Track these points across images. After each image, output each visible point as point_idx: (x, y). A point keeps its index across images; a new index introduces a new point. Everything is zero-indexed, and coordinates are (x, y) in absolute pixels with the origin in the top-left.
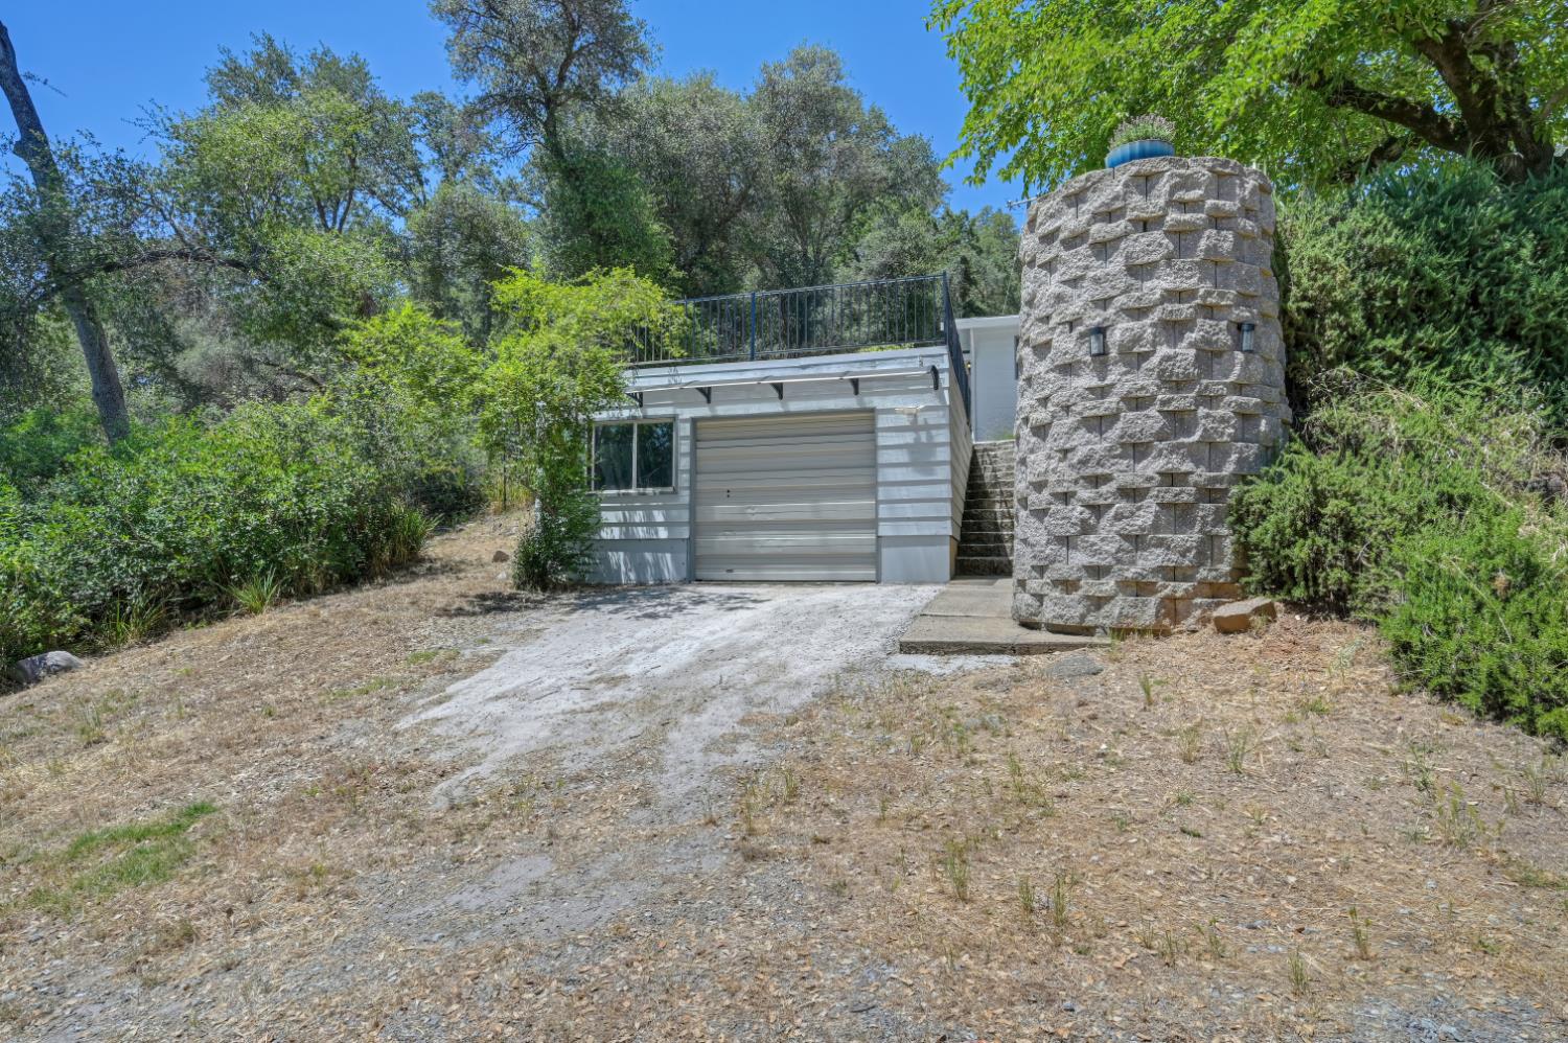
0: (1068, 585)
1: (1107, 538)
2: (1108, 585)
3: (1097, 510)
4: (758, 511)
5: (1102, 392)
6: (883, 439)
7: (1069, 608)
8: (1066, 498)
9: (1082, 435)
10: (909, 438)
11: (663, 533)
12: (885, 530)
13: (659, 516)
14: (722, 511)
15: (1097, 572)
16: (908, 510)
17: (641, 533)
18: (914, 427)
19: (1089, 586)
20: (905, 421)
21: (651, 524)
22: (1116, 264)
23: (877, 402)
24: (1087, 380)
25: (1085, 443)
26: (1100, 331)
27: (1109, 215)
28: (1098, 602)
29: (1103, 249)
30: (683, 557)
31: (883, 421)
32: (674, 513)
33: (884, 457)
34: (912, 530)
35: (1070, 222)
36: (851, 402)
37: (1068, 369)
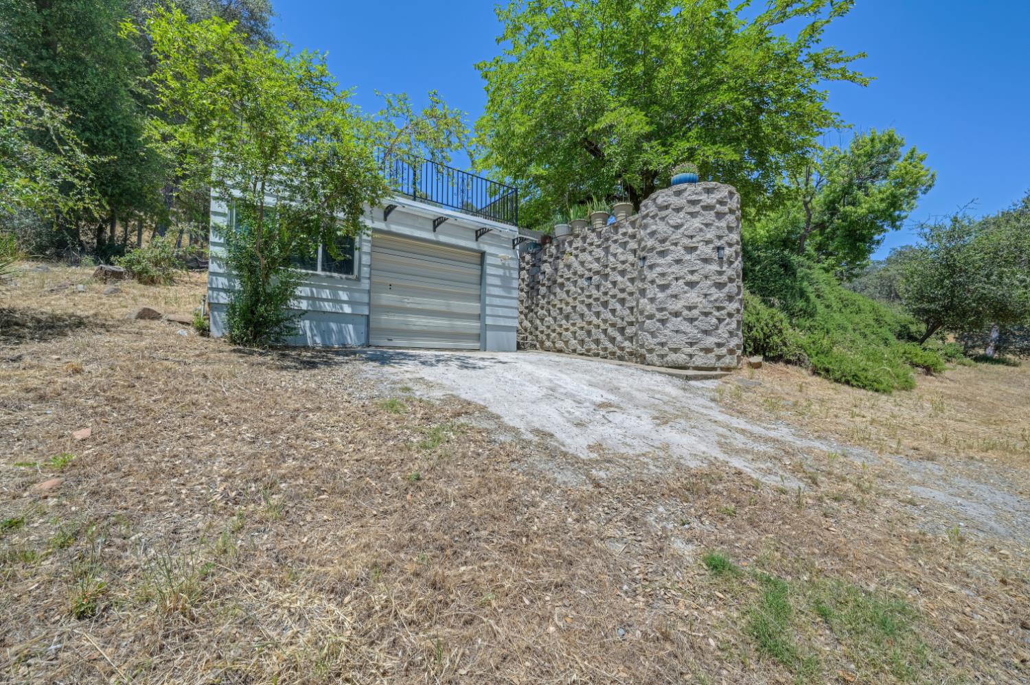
0: (707, 350)
1: (723, 330)
2: (724, 351)
3: (720, 320)
4: (411, 302)
5: (720, 273)
6: (489, 270)
7: (710, 360)
8: (706, 314)
9: (713, 290)
10: (501, 272)
11: (347, 309)
12: (489, 321)
13: (343, 296)
14: (387, 298)
15: (719, 345)
16: (500, 312)
17: (328, 307)
18: (503, 267)
19: (717, 351)
20: (499, 262)
21: (336, 301)
22: (723, 224)
23: (486, 248)
24: (714, 267)
25: (716, 294)
26: (719, 249)
27: (721, 202)
28: (719, 357)
29: (720, 216)
30: (363, 328)
31: (489, 260)
32: (357, 296)
33: (489, 280)
34: (502, 322)
35: (707, 199)
36: (472, 245)
37: (706, 261)
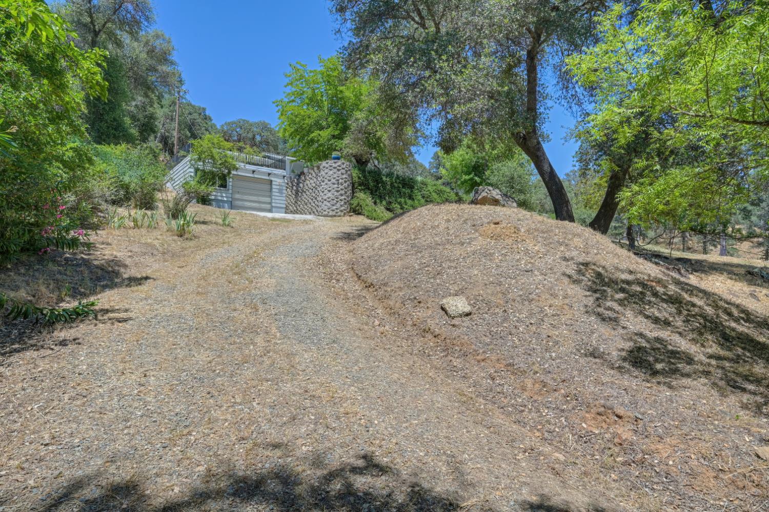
0: (333, 210)
1: (338, 205)
2: (338, 211)
3: (337, 202)
4: (246, 197)
5: (338, 188)
6: (274, 187)
7: (334, 213)
8: (333, 200)
9: (335, 193)
10: (278, 187)
11: (225, 199)
12: (273, 205)
13: (224, 195)
14: (237, 196)
15: (337, 209)
16: (277, 201)
17: (220, 198)
18: (279, 185)
19: (336, 211)
20: (277, 184)
21: (222, 196)
22: (340, 172)
23: (273, 179)
24: (336, 186)
25: (336, 193)
26: (338, 180)
27: (339, 166)
28: (337, 213)
29: (338, 170)
30: (230, 205)
31: (274, 183)
32: (228, 195)
33: (274, 190)
34: (278, 205)
35: (334, 165)
36: (267, 178)
37: (334, 184)
